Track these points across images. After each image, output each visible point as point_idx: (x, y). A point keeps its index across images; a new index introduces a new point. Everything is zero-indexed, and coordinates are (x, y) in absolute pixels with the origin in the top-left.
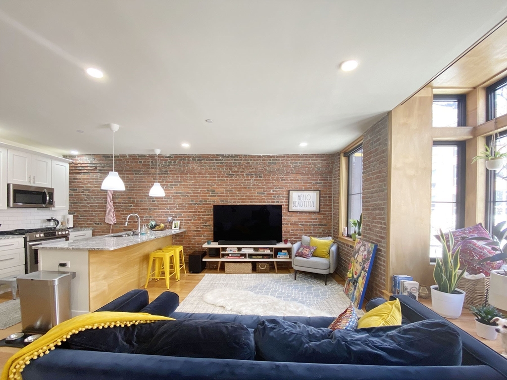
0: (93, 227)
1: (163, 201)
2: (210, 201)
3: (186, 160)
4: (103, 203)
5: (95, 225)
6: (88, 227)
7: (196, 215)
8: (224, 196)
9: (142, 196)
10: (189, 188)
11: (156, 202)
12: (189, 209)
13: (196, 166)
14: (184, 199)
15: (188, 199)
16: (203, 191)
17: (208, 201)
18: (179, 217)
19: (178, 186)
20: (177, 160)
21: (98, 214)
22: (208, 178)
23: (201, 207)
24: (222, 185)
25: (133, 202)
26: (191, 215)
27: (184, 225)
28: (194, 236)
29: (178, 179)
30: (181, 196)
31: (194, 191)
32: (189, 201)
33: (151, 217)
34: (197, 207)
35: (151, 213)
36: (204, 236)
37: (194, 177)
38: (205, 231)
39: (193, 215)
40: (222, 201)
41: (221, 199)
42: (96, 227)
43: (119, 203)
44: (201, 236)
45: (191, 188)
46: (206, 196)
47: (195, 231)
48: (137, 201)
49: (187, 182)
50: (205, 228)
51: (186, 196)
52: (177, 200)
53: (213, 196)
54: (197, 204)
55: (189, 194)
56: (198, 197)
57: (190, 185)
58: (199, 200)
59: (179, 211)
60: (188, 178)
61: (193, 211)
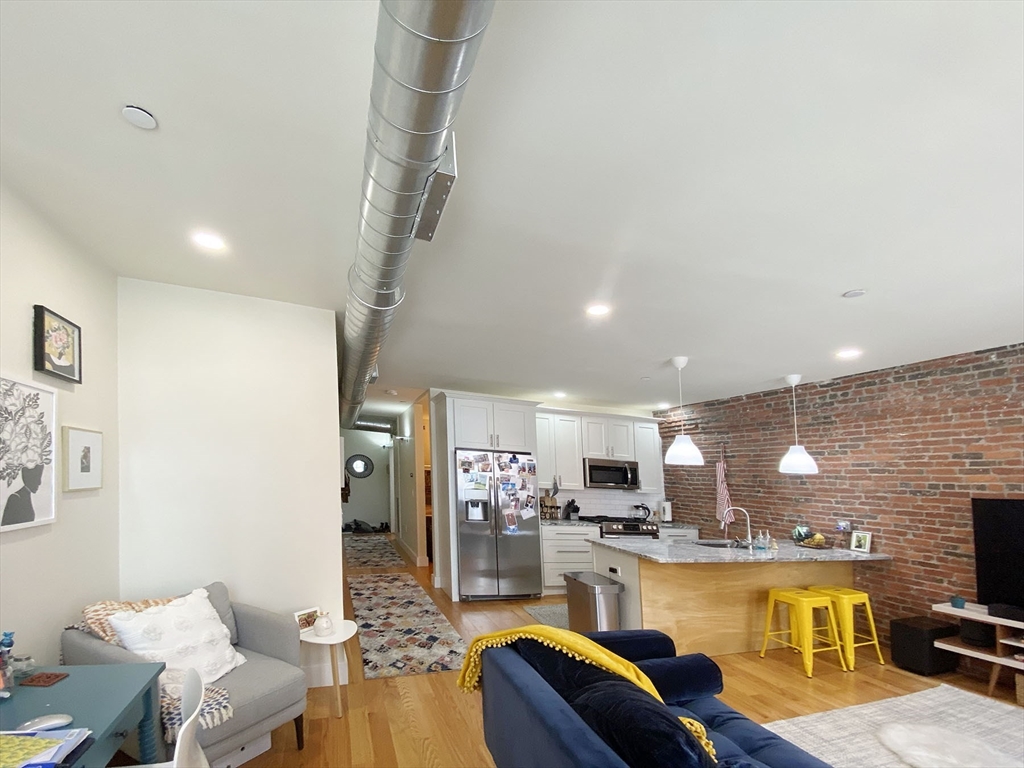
0: (699, 524)
1: (824, 483)
4: (711, 485)
5: (702, 522)
6: (694, 523)
7: (921, 521)
10: (891, 451)
11: (810, 486)
12: (896, 506)
13: (907, 394)
14: (881, 478)
15: (892, 479)
16: (940, 457)
17: (960, 487)
18: (868, 523)
19: (862, 448)
20: (850, 387)
21: (706, 503)
22: (953, 422)
23: (935, 500)
24: (1008, 438)
25: (762, 485)
26: (904, 520)
27: (886, 544)
28: (917, 577)
29: (861, 433)
30: (872, 471)
31: (909, 458)
32: (895, 486)
33: (799, 516)
34: (923, 501)
35: (799, 508)
36: (950, 582)
37: (905, 422)
38: (954, 570)
39: (911, 521)
40: (1013, 487)
41: (1008, 480)
42: (703, 524)
43: (738, 486)
44: (941, 581)
45: (898, 451)
47: (920, 563)
48: (769, 482)
49: (885, 438)
50: (953, 561)
51: (884, 471)
52: (860, 482)
53: (977, 472)
54: (920, 492)
55: (893, 466)
56: (925, 475)
57: (894, 444)
58: (927, 483)
59: (867, 508)
60: (889, 427)
61: (910, 510)
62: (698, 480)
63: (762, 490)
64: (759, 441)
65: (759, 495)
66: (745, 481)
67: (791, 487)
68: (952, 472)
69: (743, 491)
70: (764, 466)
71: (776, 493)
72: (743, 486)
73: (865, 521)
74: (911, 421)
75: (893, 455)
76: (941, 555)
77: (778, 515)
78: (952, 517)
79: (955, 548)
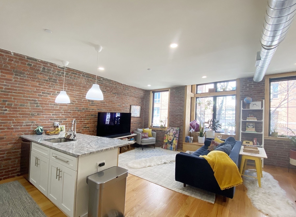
1: (49, 107)
7: (79, 119)
9: (23, 100)
11: (41, 108)
13: (84, 81)
16: (86, 101)
17: (89, 109)
18: (64, 122)
25: (9, 106)
31: (78, 100)
32: (74, 108)
33: (33, 122)
34: (80, 113)
35: (33, 118)
38: (85, 132)
45: (76, 97)
46: (88, 105)
48: (15, 105)
49: (73, 92)
51: (71, 103)
52: (63, 107)
53: (93, 105)
54: (80, 110)
55: (74, 102)
58: (82, 108)
59: (64, 116)
60: (75, 89)
61: (77, 116)
63: (8, 109)
64: (11, 80)
65: (5, 112)
67: (30, 108)
74: (80, 89)
76: (83, 129)
77: (18, 122)
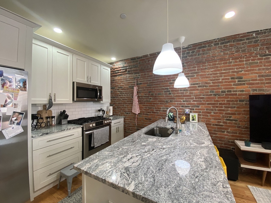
1: (179, 93)
2: (236, 91)
3: (206, 47)
4: (130, 97)
5: (125, 114)
7: (217, 107)
8: (258, 83)
9: (160, 89)
10: (207, 78)
11: (172, 95)
12: (207, 101)
13: (218, 51)
14: (202, 90)
15: (207, 89)
16: (226, 79)
17: (234, 91)
18: (196, 109)
19: (195, 76)
20: (195, 49)
21: (128, 105)
22: (232, 64)
23: (223, 98)
24: (253, 70)
25: (152, 96)
26: (210, 107)
27: (203, 118)
28: (215, 131)
29: (195, 70)
30: (199, 87)
31: (214, 80)
32: (208, 92)
33: (167, 108)
34: (218, 98)
35: (167, 105)
36: (227, 132)
37: (213, 65)
38: (230, 126)
39: (213, 107)
40: (254, 90)
41: (253, 87)
42: (126, 115)
43: (142, 97)
44: (224, 132)
45: (210, 77)
47: (216, 125)
48: (156, 94)
49: (205, 72)
50: (229, 123)
51: (203, 86)
52: (194, 92)
53: (241, 84)
54: (218, 94)
55: (208, 84)
56: (220, 87)
57: (208, 75)
58: (221, 90)
59: (196, 102)
60: (207, 67)
61: (213, 102)
62: (125, 95)
63: (152, 98)
65: (151, 100)
66: (145, 95)
67: (164, 95)
68: (231, 85)
69: (144, 99)
70: (154, 87)
71: (158, 99)
72: (144, 97)
73: (195, 108)
74: (215, 64)
75: (208, 79)
76: (225, 121)
77: (158, 108)
78: (229, 104)
79: (230, 117)
